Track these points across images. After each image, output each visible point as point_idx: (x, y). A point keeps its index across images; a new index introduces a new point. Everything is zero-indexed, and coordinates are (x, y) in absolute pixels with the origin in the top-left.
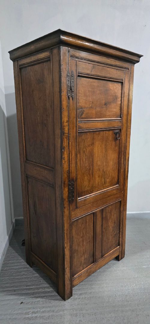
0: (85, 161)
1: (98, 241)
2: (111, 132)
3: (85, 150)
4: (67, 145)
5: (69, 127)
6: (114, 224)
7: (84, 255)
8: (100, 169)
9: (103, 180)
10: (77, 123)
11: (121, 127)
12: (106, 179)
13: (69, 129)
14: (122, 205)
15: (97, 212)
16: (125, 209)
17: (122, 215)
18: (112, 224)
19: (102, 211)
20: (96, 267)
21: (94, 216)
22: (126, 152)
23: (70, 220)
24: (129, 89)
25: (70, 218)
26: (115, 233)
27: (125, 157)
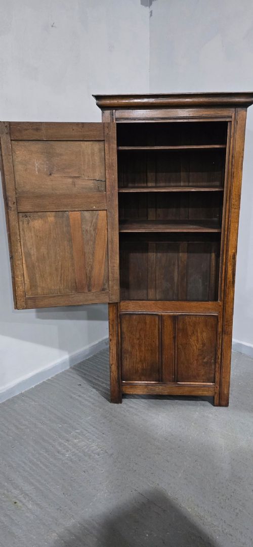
1: (166, 356)
6: (201, 346)
14: (219, 323)
15: (164, 316)
16: (227, 332)
17: (221, 340)
18: (198, 344)
19: (174, 318)
20: (162, 389)
21: (159, 320)
22: (227, 245)
23: (117, 310)
24: (233, 147)
25: (117, 309)
26: (205, 360)
27: (227, 251)
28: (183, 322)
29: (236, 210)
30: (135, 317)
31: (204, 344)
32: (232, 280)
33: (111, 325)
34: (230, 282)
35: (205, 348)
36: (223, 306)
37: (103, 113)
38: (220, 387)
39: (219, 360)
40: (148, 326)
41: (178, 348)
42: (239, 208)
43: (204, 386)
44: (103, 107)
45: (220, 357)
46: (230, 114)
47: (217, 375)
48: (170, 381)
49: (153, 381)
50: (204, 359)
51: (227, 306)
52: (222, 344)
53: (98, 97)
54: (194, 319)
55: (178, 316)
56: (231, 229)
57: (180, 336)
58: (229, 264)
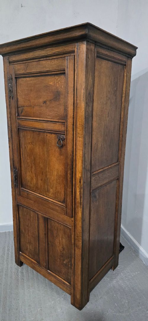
0: (27, 157)
2: (53, 136)
4: (11, 137)
7: (30, 245)
9: (46, 187)
10: (17, 119)
11: (64, 132)
12: (49, 187)
14: (72, 235)
15: (39, 215)
18: (60, 246)
20: (40, 270)
22: (75, 169)
23: (16, 201)
25: (16, 199)
26: (65, 262)
27: (75, 174)
28: (51, 225)
29: (80, 139)
31: (63, 249)
34: (78, 202)
35: (64, 252)
36: (75, 221)
40: (32, 219)
43: (64, 283)
45: (73, 265)
46: (73, 49)
47: (72, 278)
48: (44, 267)
49: (35, 261)
50: (64, 260)
51: (77, 223)
54: (57, 224)
55: (47, 218)
56: (78, 155)
57: (50, 235)
58: (77, 186)
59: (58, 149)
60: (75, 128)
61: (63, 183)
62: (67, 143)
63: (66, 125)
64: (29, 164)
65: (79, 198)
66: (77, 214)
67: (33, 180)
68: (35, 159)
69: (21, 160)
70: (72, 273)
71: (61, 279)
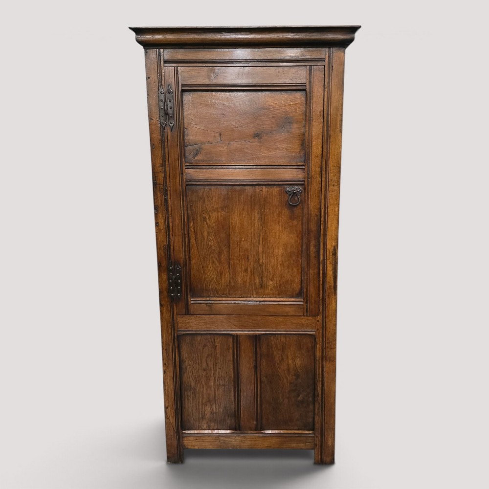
0: (208, 235)
1: (245, 394)
2: (276, 190)
3: (207, 217)
4: (163, 203)
5: (165, 175)
6: (294, 377)
7: (211, 405)
8: (250, 257)
9: (257, 281)
10: (184, 168)
11: (304, 181)
12: (265, 279)
13: (165, 177)
14: (318, 346)
15: (241, 335)
16: (329, 358)
17: (321, 369)
18: (289, 376)
19: (256, 339)
20: (241, 441)
21: (233, 342)
22: (325, 235)
23: (174, 329)
24: (328, 101)
25: (174, 327)
26: (300, 398)
27: (325, 244)
28: (268, 345)
29: (335, 188)
30: (199, 338)
31: (297, 376)
32: (333, 285)
33: (164, 350)
34: (330, 287)
35: (300, 380)
36: (323, 322)
37: (146, 52)
38: (322, 436)
39: (320, 398)
40: (218, 351)
41: (261, 382)
42: (339, 185)
43: (300, 435)
44: (146, 45)
45: (320, 393)
46: (322, 56)
47: (317, 418)
48: (251, 430)
49: (227, 430)
50: (298, 396)
51: (327, 321)
52: (323, 375)
53: (138, 31)
54: (283, 339)
55: (260, 335)
56: (329, 214)
57: (264, 364)
58: (328, 262)
59: (286, 210)
60: (324, 173)
61: (298, 265)
62: (308, 198)
63: (306, 170)
64: (214, 248)
65: (332, 279)
66: (328, 306)
67: (223, 276)
68: (228, 237)
69: (192, 244)
70: (318, 409)
71: (293, 431)
